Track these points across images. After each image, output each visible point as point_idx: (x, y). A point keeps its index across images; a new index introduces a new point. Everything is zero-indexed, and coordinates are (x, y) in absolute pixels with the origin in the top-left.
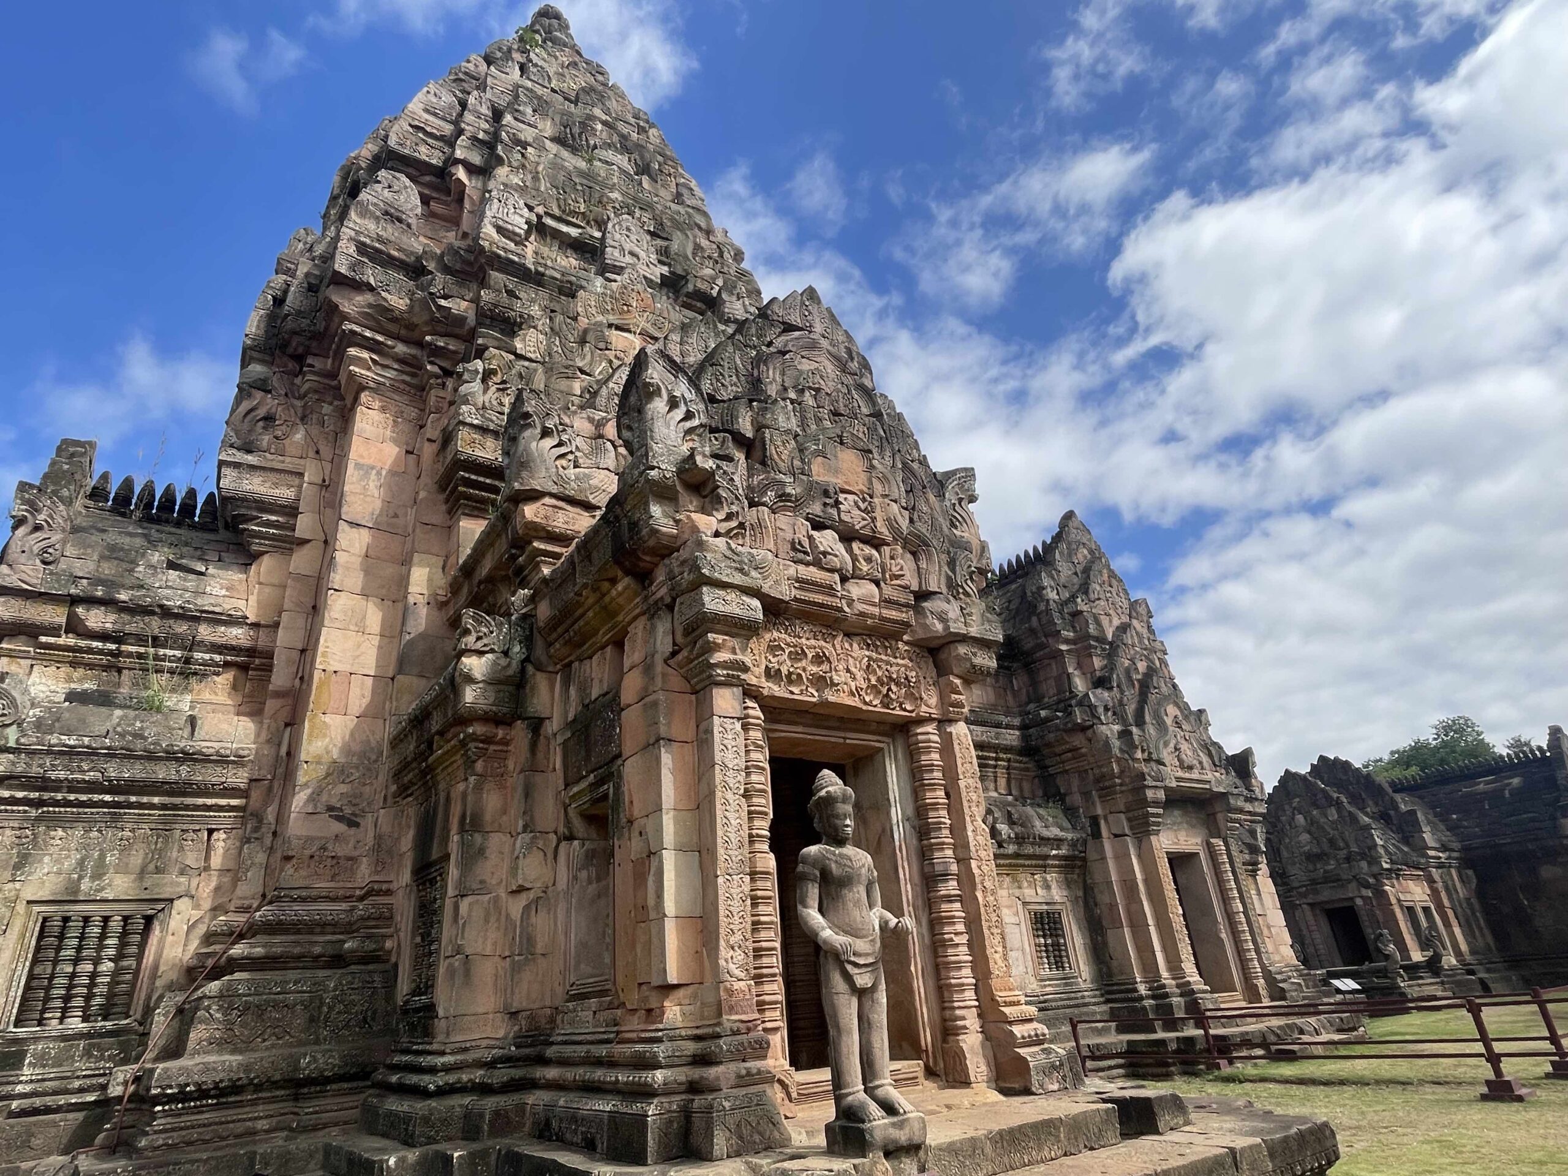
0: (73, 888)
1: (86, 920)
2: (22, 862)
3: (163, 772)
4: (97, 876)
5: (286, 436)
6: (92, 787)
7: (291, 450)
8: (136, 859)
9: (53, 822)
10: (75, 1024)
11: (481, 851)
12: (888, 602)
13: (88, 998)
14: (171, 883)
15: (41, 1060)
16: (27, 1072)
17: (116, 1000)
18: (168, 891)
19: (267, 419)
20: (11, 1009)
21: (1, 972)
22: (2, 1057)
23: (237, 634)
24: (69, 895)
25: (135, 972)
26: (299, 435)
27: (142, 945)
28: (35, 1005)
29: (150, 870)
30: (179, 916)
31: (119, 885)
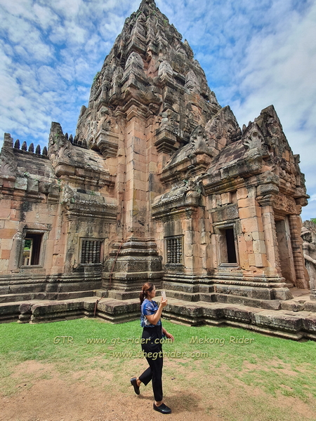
0: (87, 235)
1: (90, 242)
2: (77, 229)
3: (101, 210)
4: (91, 233)
5: (114, 127)
7: (116, 131)
8: (98, 229)
9: (82, 220)
10: (91, 263)
12: (292, 188)
13: (92, 258)
14: (104, 235)
15: (87, 271)
16: (85, 273)
17: (97, 259)
18: (104, 237)
19: (109, 122)
20: (80, 259)
21: (77, 252)
22: (80, 270)
23: (107, 177)
24: (87, 236)
25: (100, 253)
26: (117, 127)
27: (100, 248)
28: (84, 259)
29: (100, 232)
30: (106, 242)
31: (95, 235)
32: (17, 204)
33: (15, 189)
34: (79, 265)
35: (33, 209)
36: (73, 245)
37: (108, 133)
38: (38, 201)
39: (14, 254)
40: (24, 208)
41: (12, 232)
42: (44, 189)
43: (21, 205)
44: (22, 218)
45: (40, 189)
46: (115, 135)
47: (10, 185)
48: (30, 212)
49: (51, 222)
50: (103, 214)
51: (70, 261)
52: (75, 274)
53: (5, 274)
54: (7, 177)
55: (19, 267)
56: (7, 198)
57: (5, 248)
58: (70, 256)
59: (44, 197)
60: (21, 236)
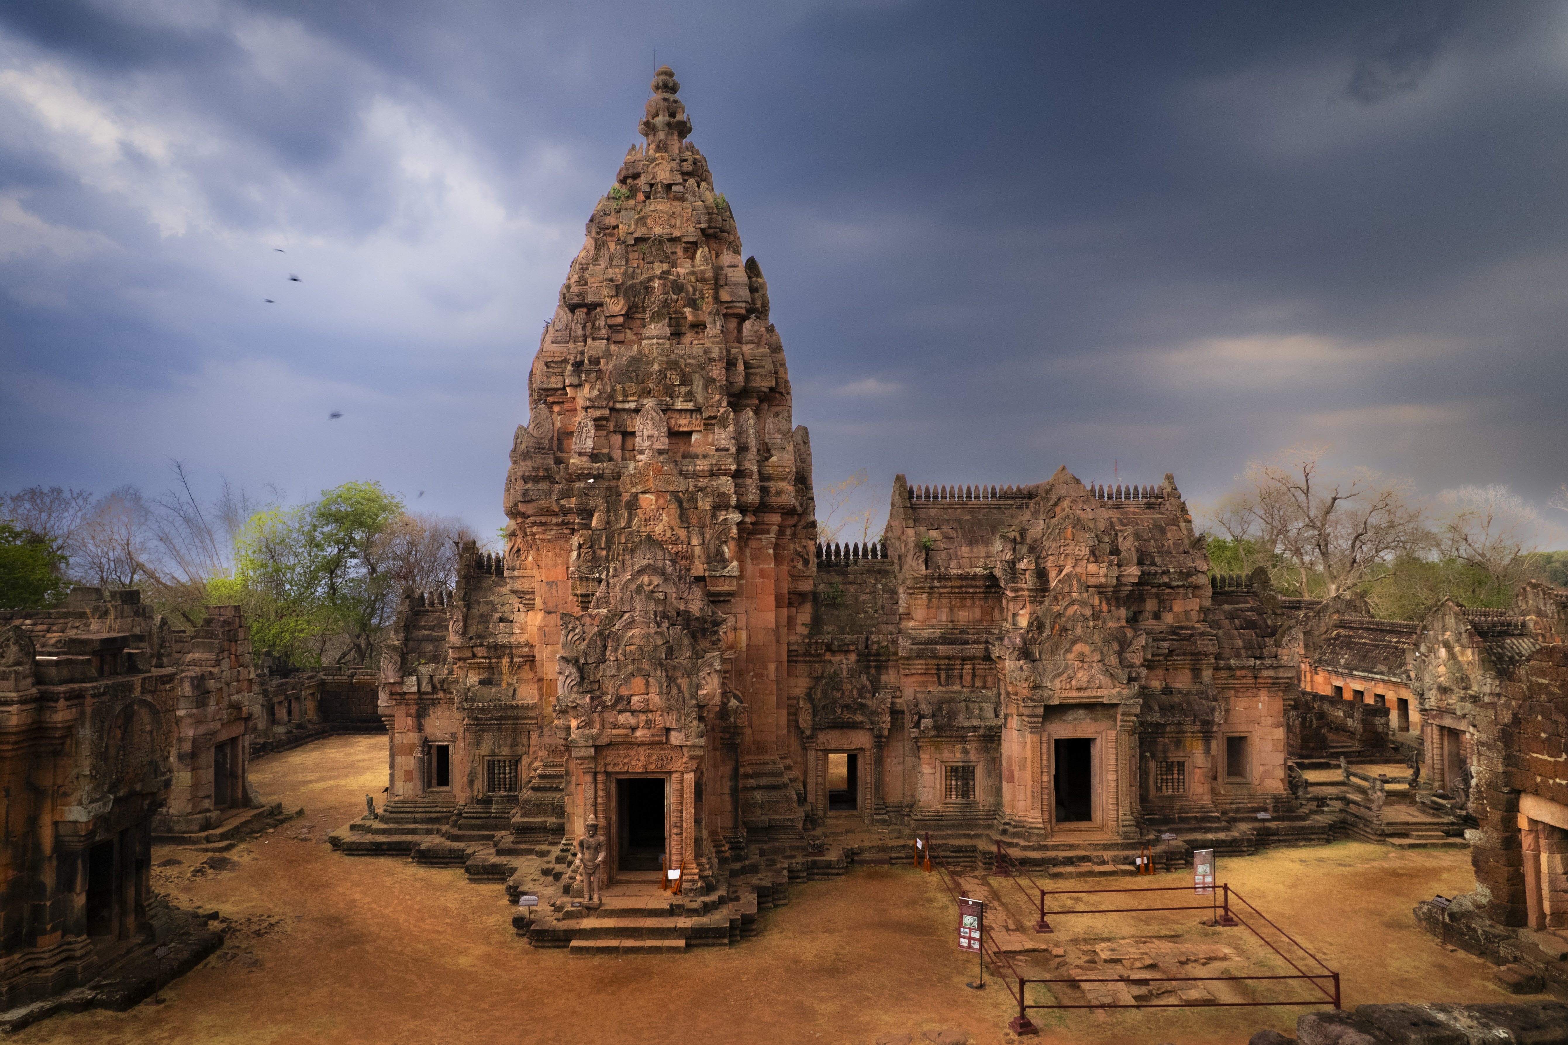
0: (493, 752)
1: (499, 761)
2: (478, 744)
3: (509, 713)
4: (499, 748)
5: (527, 557)
6: (491, 719)
7: (529, 566)
8: (509, 741)
9: (483, 731)
10: (503, 793)
11: (570, 782)
12: (653, 735)
13: (505, 785)
14: (521, 750)
15: (497, 803)
16: (494, 806)
17: (514, 785)
18: (520, 753)
19: (519, 550)
20: (486, 787)
21: (481, 777)
22: (487, 802)
23: (526, 650)
24: (493, 754)
25: (516, 777)
26: (530, 558)
27: (516, 769)
28: (491, 786)
29: (514, 744)
30: (525, 761)
31: (506, 751)
32: (413, 709)
33: (406, 693)
34: (484, 794)
35: (431, 712)
36: (474, 768)
37: (516, 573)
38: (435, 702)
39: (417, 775)
40: (420, 715)
41: (411, 748)
42: (438, 686)
43: (418, 710)
44: (420, 728)
45: (434, 687)
46: (528, 572)
47: (398, 689)
48: (428, 719)
49: (455, 730)
50: (516, 718)
51: (472, 791)
52: (479, 808)
53: (411, 798)
54: (392, 681)
55: (424, 791)
56: (400, 704)
57: (407, 768)
58: (471, 782)
59: (441, 695)
60: (423, 752)
